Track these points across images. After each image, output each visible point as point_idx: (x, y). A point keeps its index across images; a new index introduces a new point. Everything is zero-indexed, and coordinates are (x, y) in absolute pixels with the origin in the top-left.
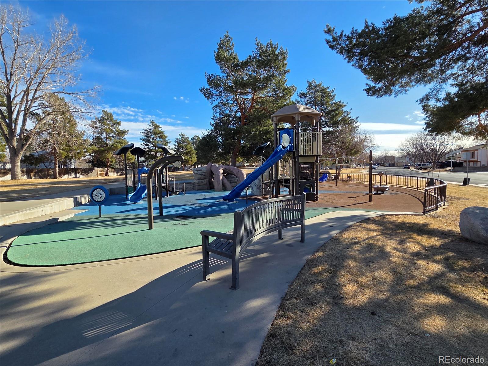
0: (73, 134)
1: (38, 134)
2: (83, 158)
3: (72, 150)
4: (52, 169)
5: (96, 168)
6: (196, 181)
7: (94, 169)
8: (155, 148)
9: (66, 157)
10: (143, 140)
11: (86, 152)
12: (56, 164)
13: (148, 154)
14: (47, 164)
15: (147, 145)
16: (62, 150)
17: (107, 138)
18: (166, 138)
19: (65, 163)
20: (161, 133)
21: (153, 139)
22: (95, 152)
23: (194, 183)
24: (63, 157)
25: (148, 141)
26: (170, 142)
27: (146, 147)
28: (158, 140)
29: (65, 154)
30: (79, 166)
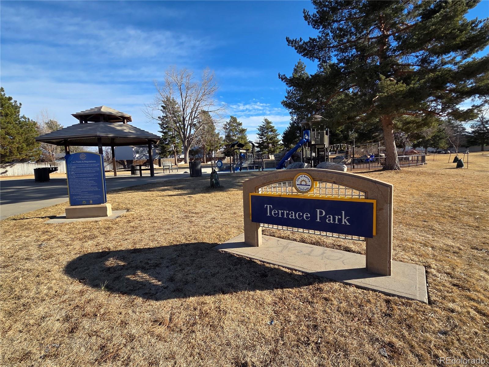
0: (213, 135)
1: (196, 137)
2: (219, 150)
3: (212, 145)
4: (202, 158)
5: (226, 157)
6: (276, 162)
7: (226, 158)
8: (268, 140)
9: (210, 150)
10: (259, 135)
11: (220, 146)
12: (204, 155)
13: (262, 145)
14: (199, 155)
15: (261, 138)
16: (208, 146)
17: (233, 135)
18: (275, 131)
19: (209, 154)
20: (272, 127)
21: (266, 133)
22: (226, 146)
23: (274, 163)
24: (208, 150)
25: (262, 135)
26: (278, 135)
27: (261, 140)
28: (270, 133)
29: (209, 148)
30: (217, 155)
